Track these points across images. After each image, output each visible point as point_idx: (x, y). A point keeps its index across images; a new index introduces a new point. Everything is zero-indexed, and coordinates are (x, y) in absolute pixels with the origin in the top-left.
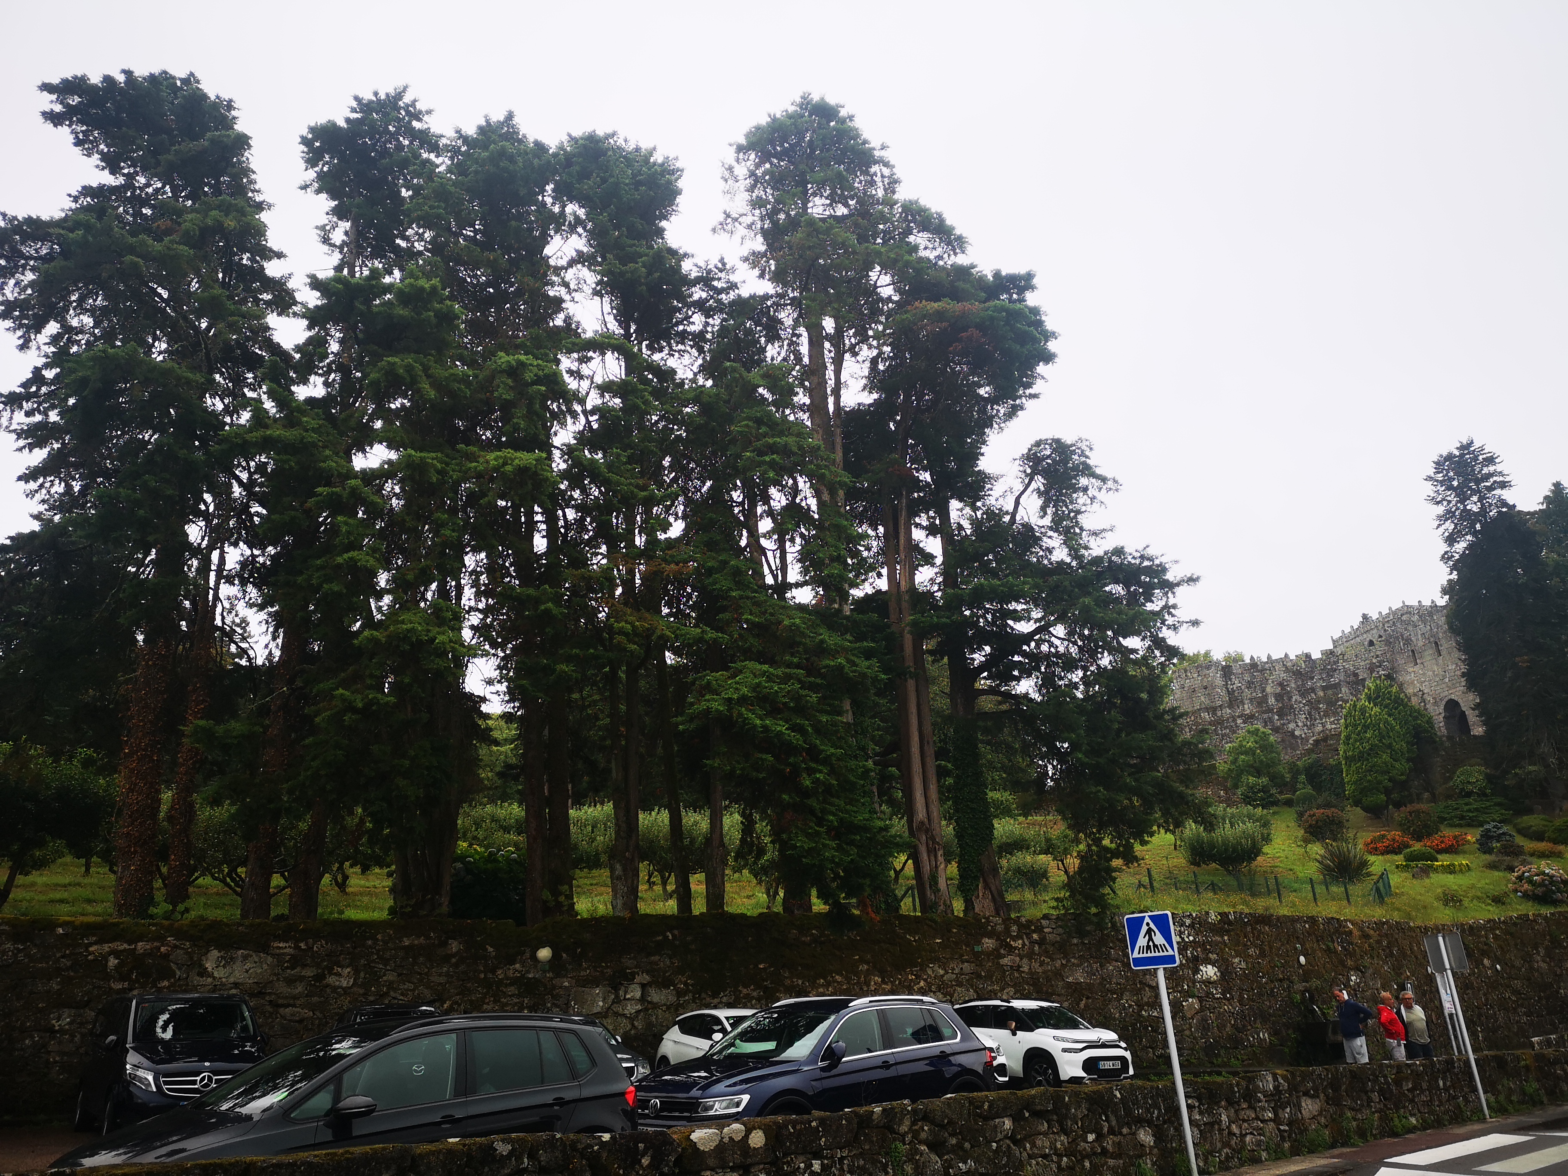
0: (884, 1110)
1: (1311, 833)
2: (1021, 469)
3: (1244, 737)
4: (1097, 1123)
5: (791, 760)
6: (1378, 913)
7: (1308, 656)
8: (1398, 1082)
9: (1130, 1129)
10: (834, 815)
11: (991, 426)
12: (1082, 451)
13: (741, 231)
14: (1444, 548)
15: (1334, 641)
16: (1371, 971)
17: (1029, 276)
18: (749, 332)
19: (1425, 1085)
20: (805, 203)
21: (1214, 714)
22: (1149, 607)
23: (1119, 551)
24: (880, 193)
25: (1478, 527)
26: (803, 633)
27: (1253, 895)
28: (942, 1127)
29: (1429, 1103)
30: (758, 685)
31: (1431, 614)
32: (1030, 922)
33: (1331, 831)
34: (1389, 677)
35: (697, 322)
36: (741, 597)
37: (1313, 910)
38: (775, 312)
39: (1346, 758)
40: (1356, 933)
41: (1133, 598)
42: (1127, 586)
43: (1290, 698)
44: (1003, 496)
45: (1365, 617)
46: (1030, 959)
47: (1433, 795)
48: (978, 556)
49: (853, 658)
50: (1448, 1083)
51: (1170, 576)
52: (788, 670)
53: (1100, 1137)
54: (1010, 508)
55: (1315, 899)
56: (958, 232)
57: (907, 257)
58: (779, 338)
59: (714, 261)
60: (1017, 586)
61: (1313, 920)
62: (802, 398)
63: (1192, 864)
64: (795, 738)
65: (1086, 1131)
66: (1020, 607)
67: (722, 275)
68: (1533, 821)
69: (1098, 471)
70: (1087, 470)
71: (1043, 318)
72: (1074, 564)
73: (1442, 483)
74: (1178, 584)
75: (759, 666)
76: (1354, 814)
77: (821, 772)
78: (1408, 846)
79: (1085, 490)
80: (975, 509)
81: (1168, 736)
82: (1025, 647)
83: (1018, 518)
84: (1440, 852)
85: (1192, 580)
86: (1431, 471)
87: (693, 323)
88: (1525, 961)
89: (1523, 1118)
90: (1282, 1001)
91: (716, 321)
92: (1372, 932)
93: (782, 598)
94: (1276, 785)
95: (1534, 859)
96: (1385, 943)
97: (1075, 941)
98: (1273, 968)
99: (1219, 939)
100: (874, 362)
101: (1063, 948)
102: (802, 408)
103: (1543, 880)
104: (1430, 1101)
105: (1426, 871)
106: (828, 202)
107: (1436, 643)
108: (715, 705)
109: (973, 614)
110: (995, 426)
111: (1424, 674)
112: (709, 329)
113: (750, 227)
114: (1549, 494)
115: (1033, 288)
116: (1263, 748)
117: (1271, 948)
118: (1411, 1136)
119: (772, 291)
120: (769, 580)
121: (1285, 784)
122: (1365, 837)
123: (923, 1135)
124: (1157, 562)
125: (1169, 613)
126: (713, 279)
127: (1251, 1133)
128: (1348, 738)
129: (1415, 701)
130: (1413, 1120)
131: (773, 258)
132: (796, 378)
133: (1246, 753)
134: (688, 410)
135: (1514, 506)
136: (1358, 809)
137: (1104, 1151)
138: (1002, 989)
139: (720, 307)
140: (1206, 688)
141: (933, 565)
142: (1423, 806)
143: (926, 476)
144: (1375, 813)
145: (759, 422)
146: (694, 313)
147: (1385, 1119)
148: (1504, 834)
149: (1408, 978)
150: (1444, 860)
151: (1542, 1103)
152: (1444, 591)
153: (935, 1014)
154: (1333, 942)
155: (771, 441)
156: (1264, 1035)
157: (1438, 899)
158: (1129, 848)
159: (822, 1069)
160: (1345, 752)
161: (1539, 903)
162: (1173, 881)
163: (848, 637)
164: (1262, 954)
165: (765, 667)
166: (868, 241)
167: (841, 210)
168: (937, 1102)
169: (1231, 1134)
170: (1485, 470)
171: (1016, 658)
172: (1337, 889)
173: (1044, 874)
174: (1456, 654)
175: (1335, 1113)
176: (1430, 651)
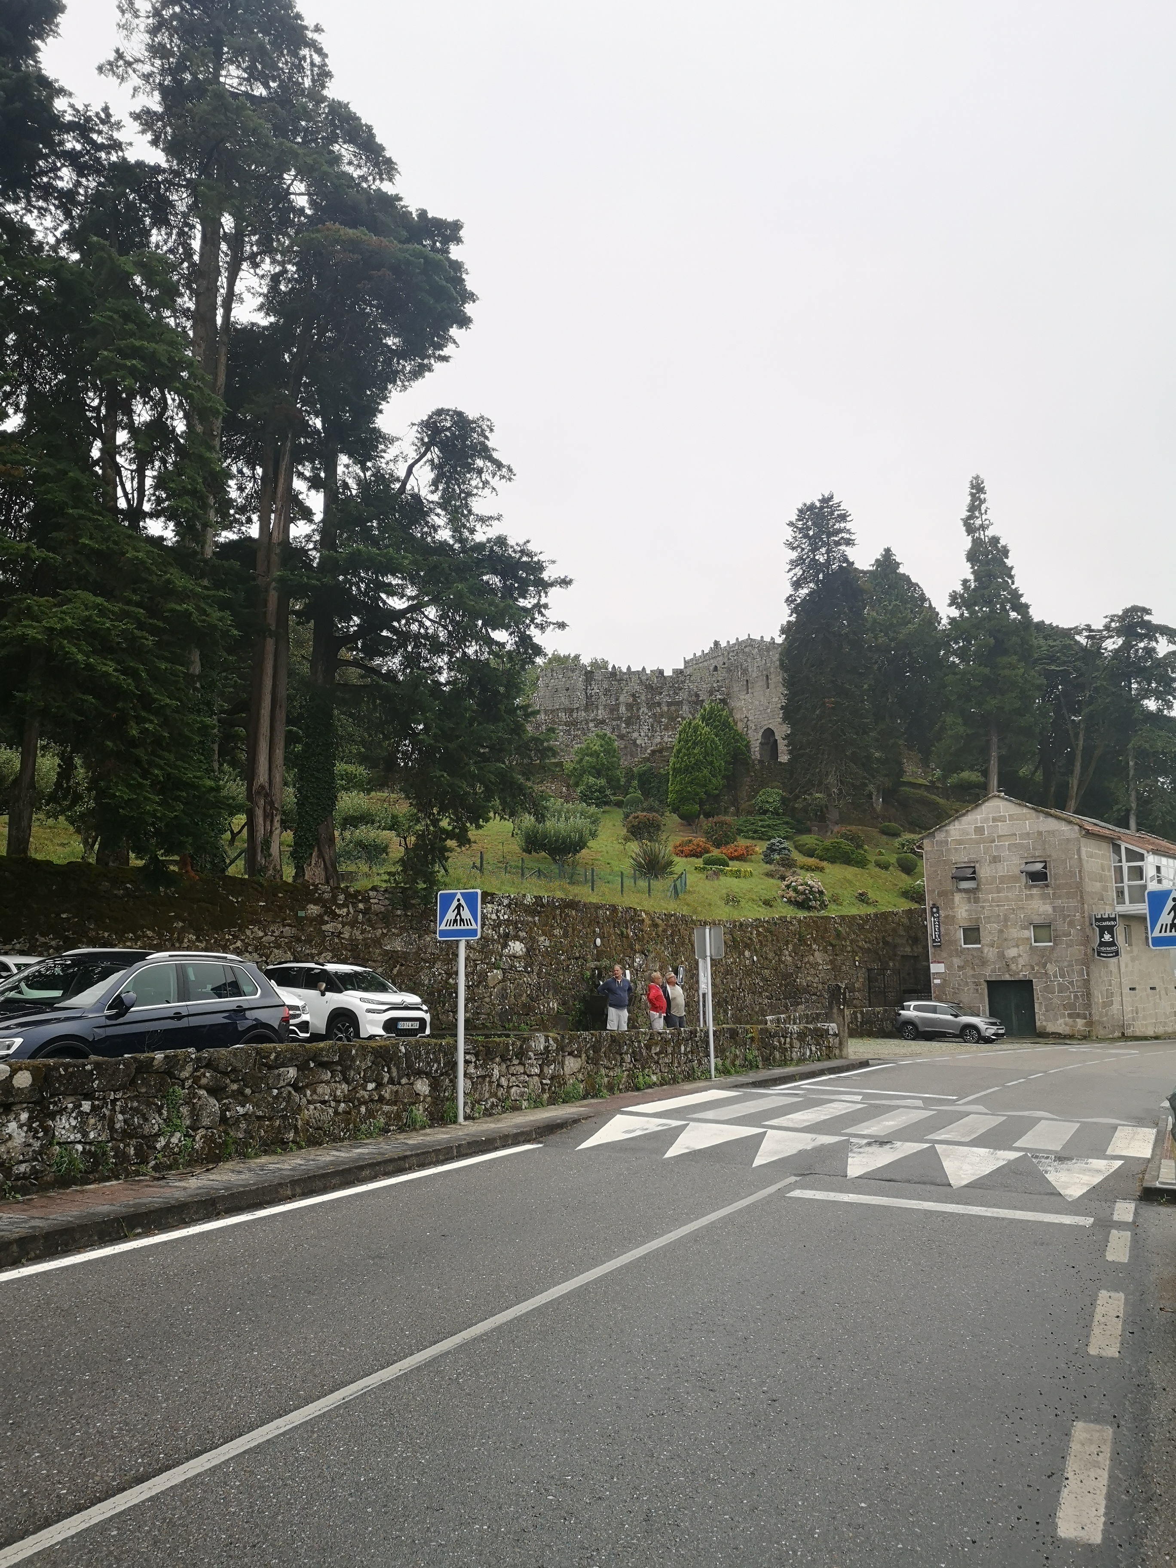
0: (166, 1057)
1: (632, 833)
2: (419, 436)
3: (592, 739)
4: (379, 1074)
5: (120, 705)
6: (672, 907)
7: (661, 672)
8: (648, 1047)
9: (409, 1079)
10: (162, 769)
11: (394, 382)
12: (483, 430)
13: (134, 80)
14: (790, 591)
15: (685, 661)
16: (653, 955)
17: (456, 226)
18: (130, 206)
19: (670, 1050)
20: (219, 67)
21: (571, 715)
22: (522, 602)
23: (501, 541)
24: (307, 83)
25: (821, 576)
26: (148, 569)
27: (572, 883)
28: (225, 1074)
29: (669, 1065)
30: (89, 618)
31: (768, 650)
32: (358, 892)
33: (649, 832)
34: (723, 701)
35: (66, 178)
36: (81, 517)
37: (616, 900)
38: (166, 191)
39: (674, 769)
40: (648, 922)
41: (508, 591)
42: (504, 578)
43: (639, 709)
44: (395, 460)
45: (716, 643)
46: (352, 927)
47: (738, 809)
48: (361, 521)
49: (203, 605)
50: (688, 1049)
51: (545, 575)
52: (126, 608)
53: (380, 1085)
54: (402, 474)
55: (622, 891)
56: (387, 154)
57: (325, 168)
58: (167, 223)
59: (96, 108)
60: (397, 559)
61: (614, 909)
62: (187, 302)
63: (524, 851)
64: (127, 683)
65: (366, 1080)
66: (395, 581)
67: (105, 128)
68: (809, 840)
69: (495, 455)
70: (485, 452)
71: (464, 276)
72: (457, 546)
73: (801, 530)
74: (552, 585)
75: (93, 598)
76: (671, 820)
77: (151, 722)
78: (708, 852)
79: (480, 472)
80: (364, 469)
81: (518, 729)
82: (396, 624)
83: (408, 487)
84: (732, 859)
85: (565, 582)
86: (794, 518)
87: (61, 178)
88: (776, 954)
89: (740, 1079)
90: (574, 976)
91: (91, 183)
92: (661, 922)
93: (135, 526)
94: (611, 788)
95: (802, 872)
96: (669, 933)
97: (399, 912)
98: (572, 947)
99: (530, 919)
100: (275, 279)
101: (386, 919)
102: (186, 312)
103: (805, 890)
104: (671, 1063)
105: (716, 874)
106: (246, 76)
107: (767, 677)
108: (30, 632)
109: (346, 581)
110: (399, 383)
111: (752, 703)
112: (81, 191)
113: (147, 77)
114: (879, 557)
115: (459, 240)
116: (607, 752)
117: (574, 930)
118: (650, 1090)
119: (165, 165)
120: (122, 504)
121: (619, 787)
122: (677, 839)
123: (204, 1081)
124: (535, 559)
125: (540, 612)
126: (92, 130)
127: (517, 1086)
128: (679, 751)
129: (740, 726)
130: (654, 1078)
131: (171, 125)
132: (182, 276)
133: (591, 755)
134: (41, 283)
135: (853, 563)
136: (675, 817)
137: (381, 1099)
138: (320, 953)
139: (96, 168)
140: (567, 690)
141: (311, 521)
142: (728, 819)
143: (318, 423)
144: (688, 820)
145: (126, 317)
146: (63, 165)
147: (632, 1076)
148: (784, 848)
149: (682, 962)
150: (734, 865)
151: (757, 1067)
152: (783, 631)
153: (237, 971)
154: (627, 928)
155: (137, 343)
156: (554, 1005)
157: (722, 898)
158: (465, 830)
159: (108, 1017)
160: (674, 764)
161: (798, 908)
162: (504, 865)
163: (206, 582)
164: (565, 935)
165: (99, 600)
166: (285, 136)
167: (260, 91)
168: (223, 1051)
169: (499, 1085)
170: (837, 526)
171: (385, 633)
172: (642, 884)
173: (385, 849)
174: (782, 689)
175: (591, 1071)
176: (761, 683)
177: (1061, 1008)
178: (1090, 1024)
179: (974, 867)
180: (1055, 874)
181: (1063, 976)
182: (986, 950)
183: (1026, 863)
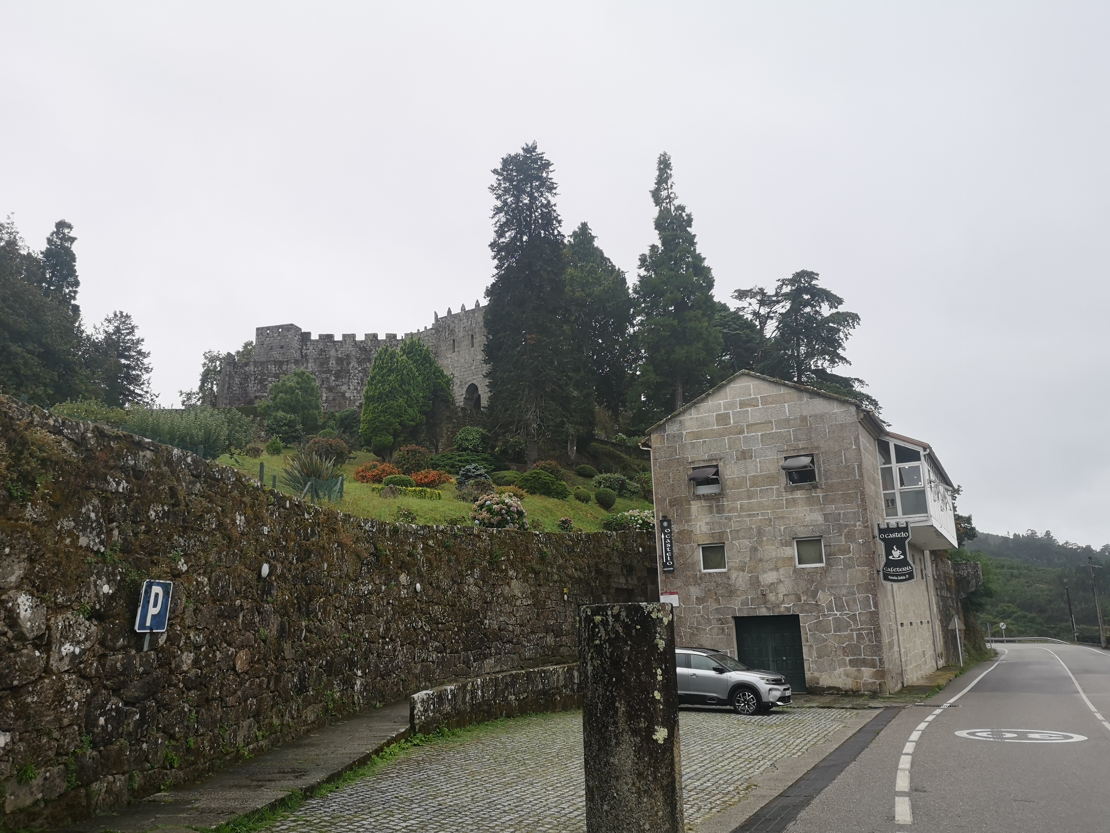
21: (280, 367)
31: (473, 312)
43: (349, 364)
47: (436, 447)
68: (507, 474)
73: (505, 179)
94: (306, 426)
103: (501, 509)
105: (396, 493)
107: (472, 336)
111: (458, 360)
114: (577, 230)
122: (361, 465)
144: (379, 452)
148: (480, 475)
176: (467, 342)
177: (840, 652)
178: (881, 674)
179: (717, 466)
180: (826, 471)
181: (840, 608)
182: (734, 575)
183: (786, 458)
